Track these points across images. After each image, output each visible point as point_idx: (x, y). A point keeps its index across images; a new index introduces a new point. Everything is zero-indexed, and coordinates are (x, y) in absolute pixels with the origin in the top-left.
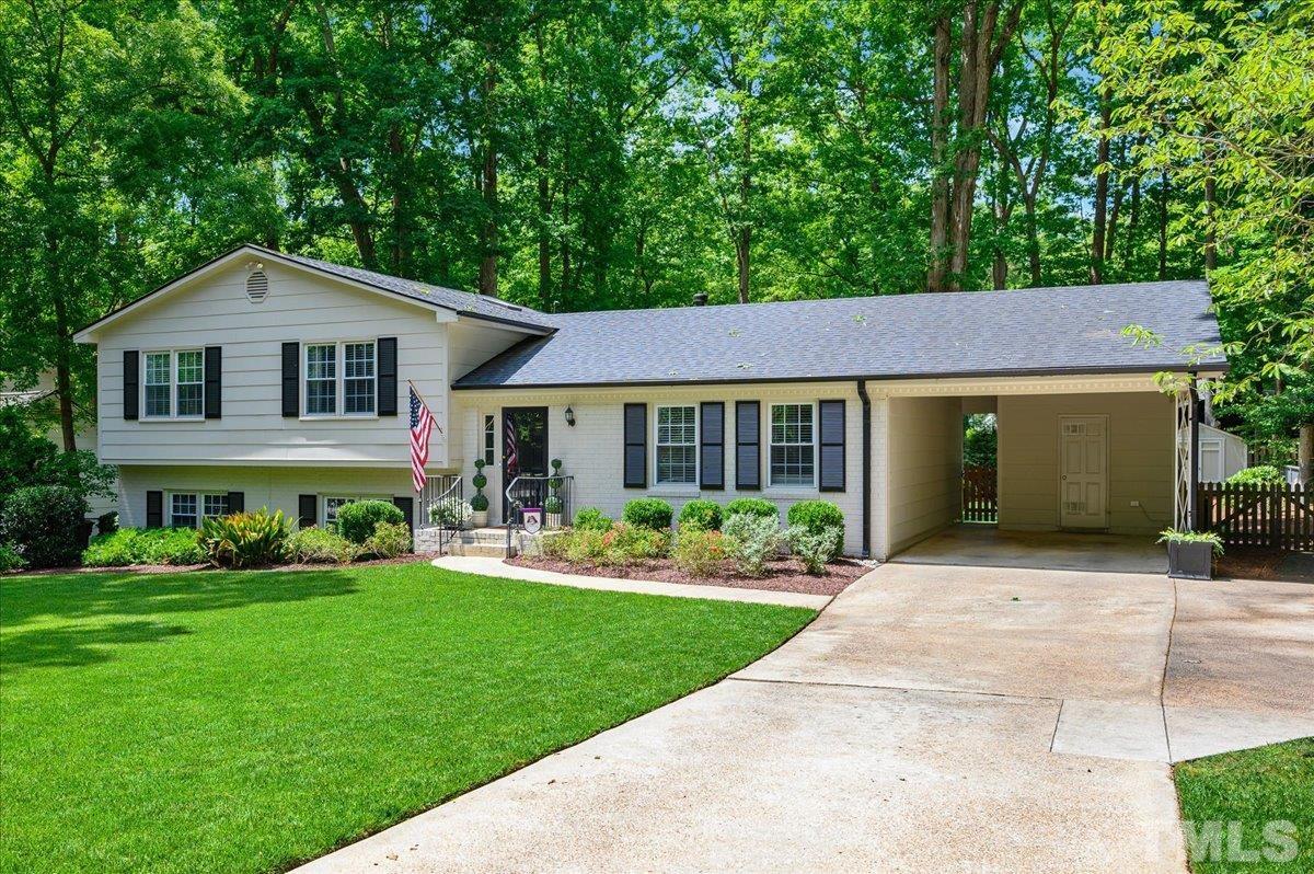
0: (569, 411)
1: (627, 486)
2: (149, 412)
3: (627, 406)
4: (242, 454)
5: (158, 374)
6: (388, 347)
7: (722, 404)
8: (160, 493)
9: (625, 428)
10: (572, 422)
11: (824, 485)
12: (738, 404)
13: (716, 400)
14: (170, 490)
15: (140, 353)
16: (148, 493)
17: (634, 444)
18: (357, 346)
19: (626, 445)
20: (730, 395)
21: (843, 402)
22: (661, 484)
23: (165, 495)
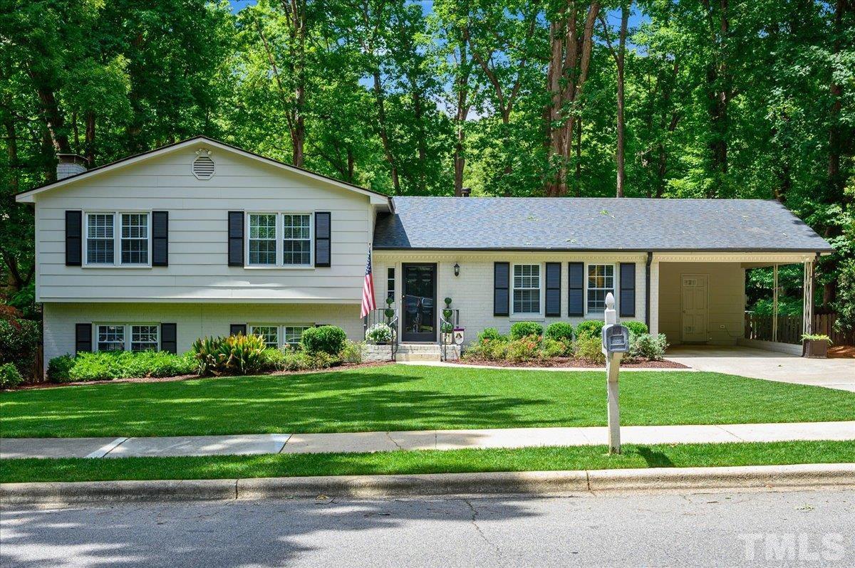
0: (457, 266)
1: (496, 315)
2: (91, 260)
3: (496, 264)
4: (177, 294)
5: (101, 230)
6: (324, 218)
7: (560, 264)
8: (90, 325)
9: (495, 278)
10: (457, 274)
11: (622, 313)
12: (570, 264)
13: (555, 261)
14: (97, 323)
15: (83, 213)
16: (77, 325)
17: (500, 288)
18: (295, 217)
19: (495, 288)
20: (565, 259)
21: (634, 264)
22: (516, 314)
23: (93, 325)
